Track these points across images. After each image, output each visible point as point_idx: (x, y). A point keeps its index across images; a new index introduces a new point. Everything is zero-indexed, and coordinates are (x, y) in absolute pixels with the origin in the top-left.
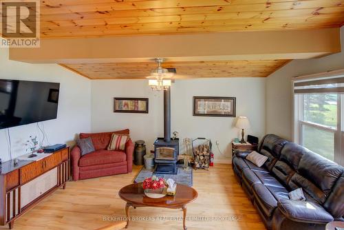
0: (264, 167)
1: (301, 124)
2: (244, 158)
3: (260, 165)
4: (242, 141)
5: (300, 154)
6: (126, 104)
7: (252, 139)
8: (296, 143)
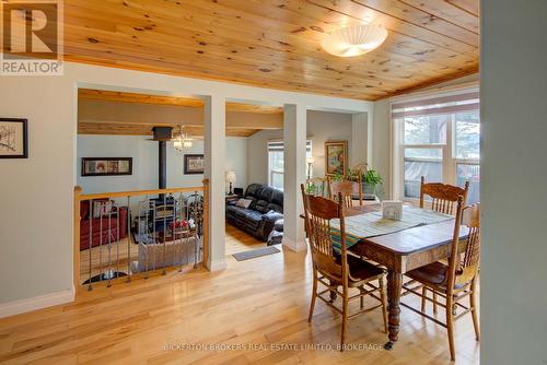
0: (250, 208)
1: (273, 172)
2: (234, 205)
3: (247, 206)
4: (231, 193)
5: (271, 191)
6: (102, 166)
7: (238, 191)
8: (269, 185)
